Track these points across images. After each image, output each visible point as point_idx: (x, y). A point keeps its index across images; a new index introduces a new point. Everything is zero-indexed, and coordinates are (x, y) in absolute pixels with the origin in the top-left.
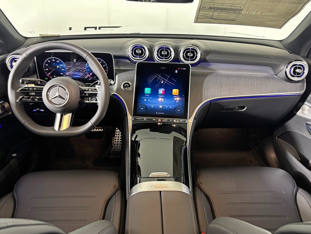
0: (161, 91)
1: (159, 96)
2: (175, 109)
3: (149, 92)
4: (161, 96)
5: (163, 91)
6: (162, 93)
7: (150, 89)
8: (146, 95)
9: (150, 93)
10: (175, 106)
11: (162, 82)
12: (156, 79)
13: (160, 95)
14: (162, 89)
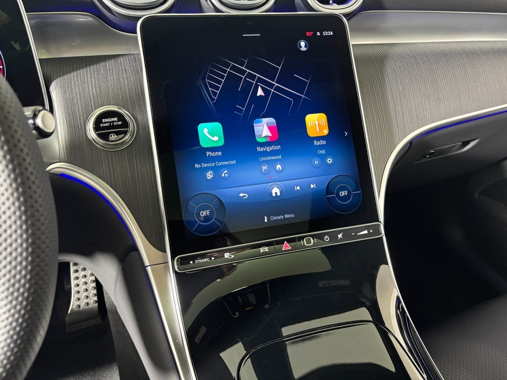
0: (263, 128)
1: (259, 149)
2: (328, 190)
3: (216, 138)
4: (268, 149)
5: (270, 128)
6: (270, 134)
7: (217, 126)
8: (208, 153)
9: (221, 143)
10: (325, 180)
11: (260, 92)
12: (232, 80)
13: (263, 145)
14: (266, 120)
